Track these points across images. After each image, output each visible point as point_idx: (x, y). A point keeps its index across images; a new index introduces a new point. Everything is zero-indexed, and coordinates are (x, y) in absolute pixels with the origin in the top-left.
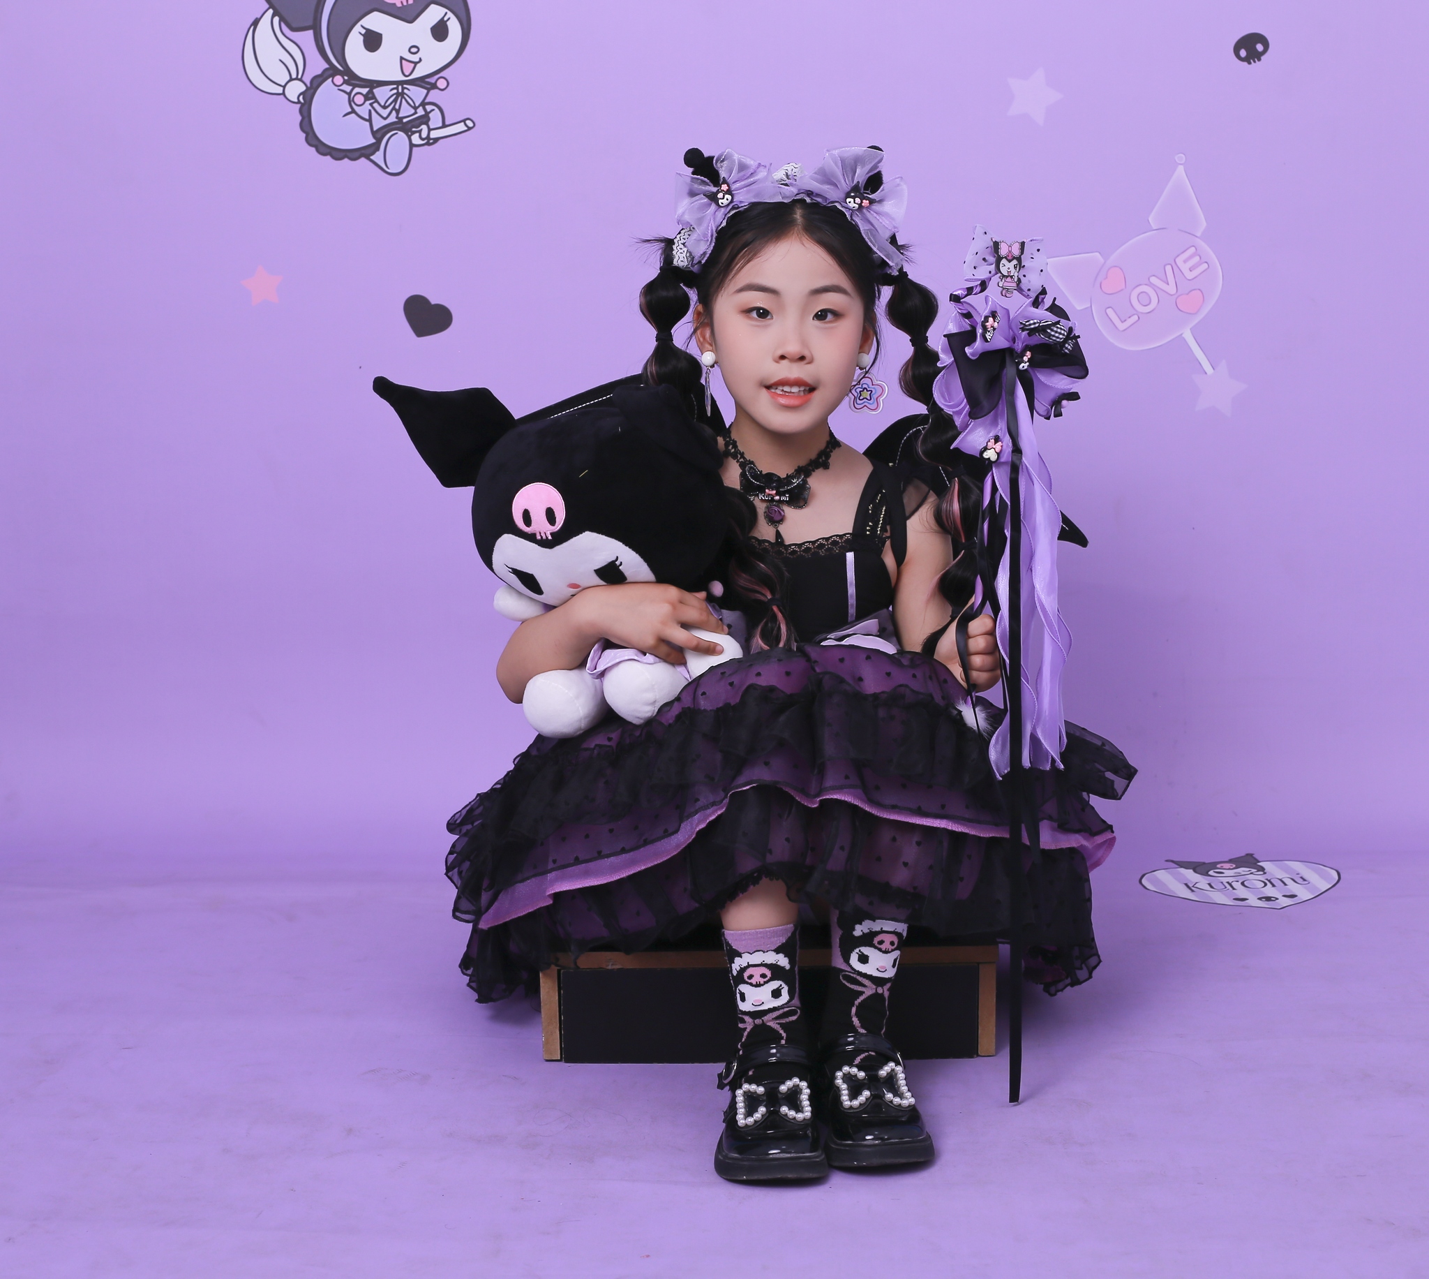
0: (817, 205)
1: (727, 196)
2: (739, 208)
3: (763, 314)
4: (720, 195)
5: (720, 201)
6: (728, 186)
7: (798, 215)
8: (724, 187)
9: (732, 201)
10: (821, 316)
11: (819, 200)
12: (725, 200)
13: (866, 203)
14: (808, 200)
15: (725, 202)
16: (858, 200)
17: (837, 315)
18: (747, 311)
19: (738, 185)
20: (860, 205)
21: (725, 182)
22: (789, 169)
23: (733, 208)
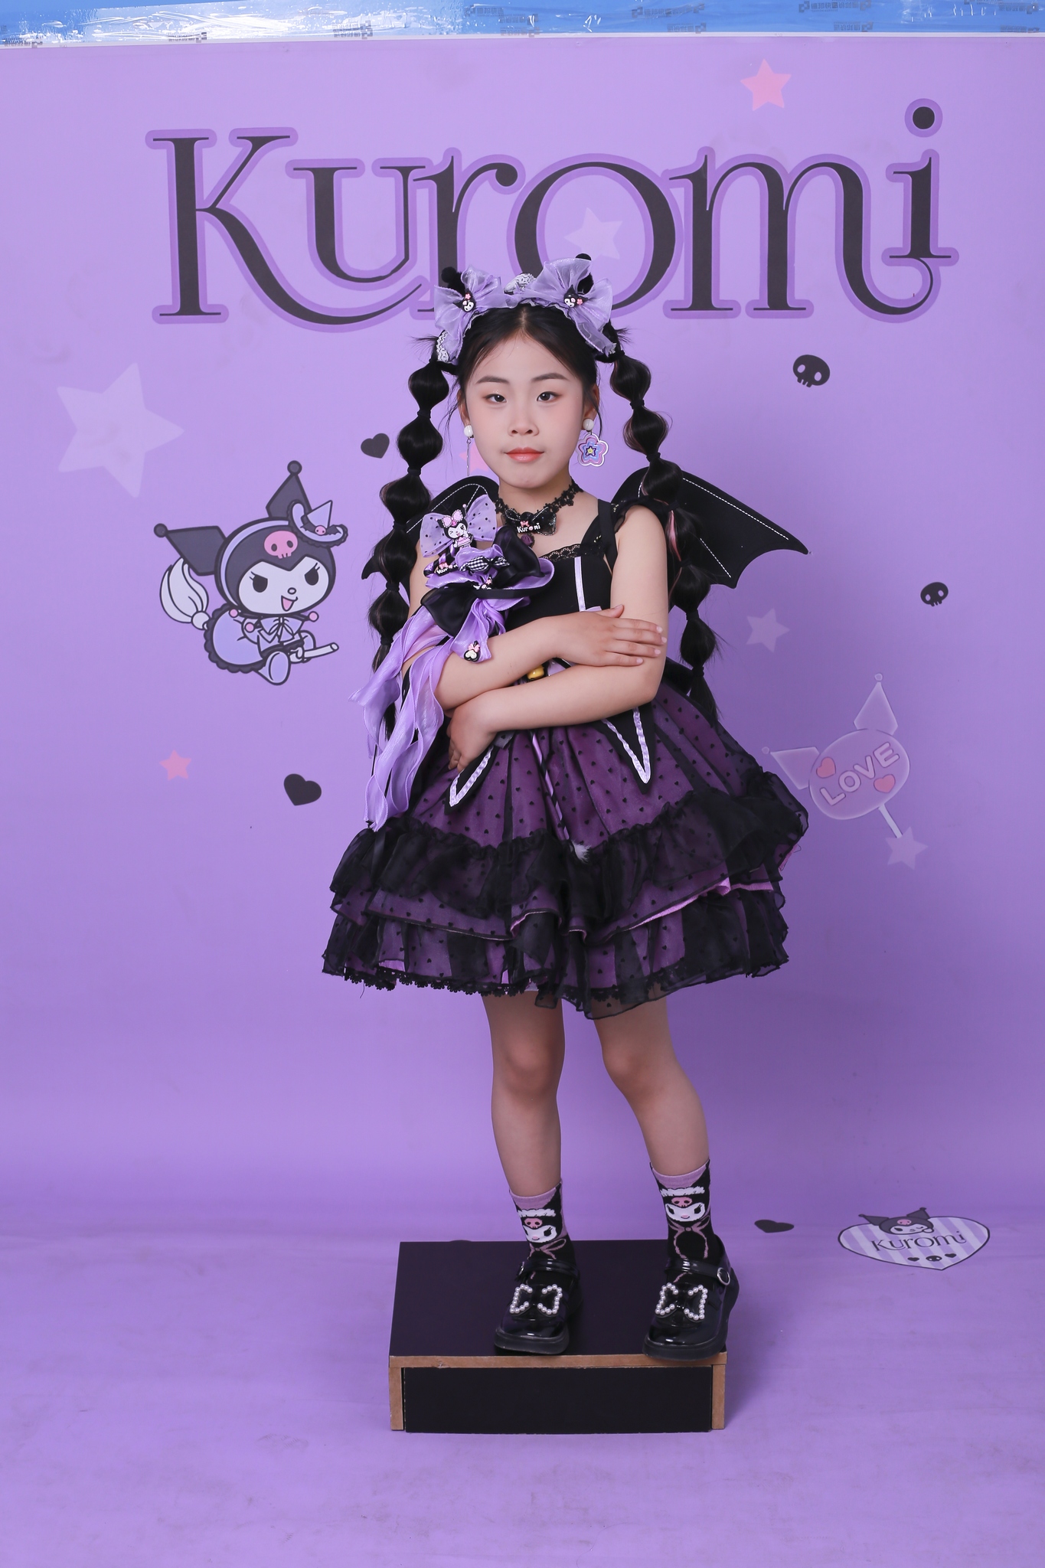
0: (539, 307)
1: (470, 303)
2: (478, 313)
3: (500, 399)
4: (465, 303)
5: (465, 307)
6: (471, 295)
7: (523, 318)
8: (468, 296)
9: (474, 308)
10: (545, 396)
11: (542, 303)
12: (469, 306)
13: (580, 301)
14: (533, 304)
15: (468, 308)
16: (573, 300)
17: (557, 396)
18: (488, 397)
19: (479, 294)
20: (576, 303)
21: (468, 292)
22: (520, 280)
23: (475, 314)
